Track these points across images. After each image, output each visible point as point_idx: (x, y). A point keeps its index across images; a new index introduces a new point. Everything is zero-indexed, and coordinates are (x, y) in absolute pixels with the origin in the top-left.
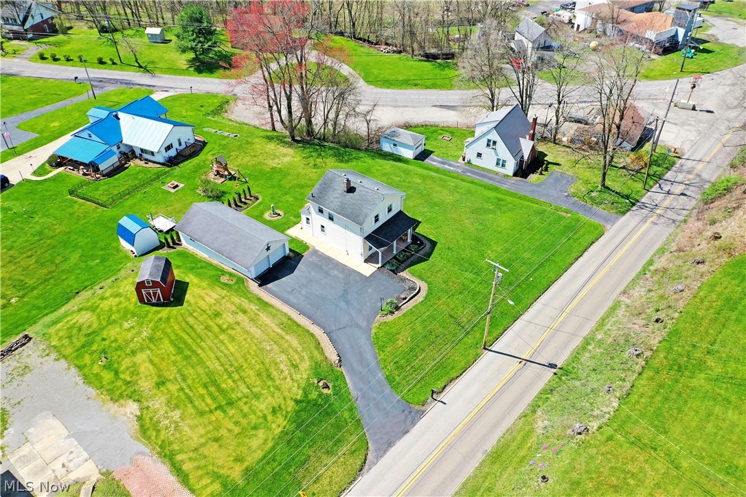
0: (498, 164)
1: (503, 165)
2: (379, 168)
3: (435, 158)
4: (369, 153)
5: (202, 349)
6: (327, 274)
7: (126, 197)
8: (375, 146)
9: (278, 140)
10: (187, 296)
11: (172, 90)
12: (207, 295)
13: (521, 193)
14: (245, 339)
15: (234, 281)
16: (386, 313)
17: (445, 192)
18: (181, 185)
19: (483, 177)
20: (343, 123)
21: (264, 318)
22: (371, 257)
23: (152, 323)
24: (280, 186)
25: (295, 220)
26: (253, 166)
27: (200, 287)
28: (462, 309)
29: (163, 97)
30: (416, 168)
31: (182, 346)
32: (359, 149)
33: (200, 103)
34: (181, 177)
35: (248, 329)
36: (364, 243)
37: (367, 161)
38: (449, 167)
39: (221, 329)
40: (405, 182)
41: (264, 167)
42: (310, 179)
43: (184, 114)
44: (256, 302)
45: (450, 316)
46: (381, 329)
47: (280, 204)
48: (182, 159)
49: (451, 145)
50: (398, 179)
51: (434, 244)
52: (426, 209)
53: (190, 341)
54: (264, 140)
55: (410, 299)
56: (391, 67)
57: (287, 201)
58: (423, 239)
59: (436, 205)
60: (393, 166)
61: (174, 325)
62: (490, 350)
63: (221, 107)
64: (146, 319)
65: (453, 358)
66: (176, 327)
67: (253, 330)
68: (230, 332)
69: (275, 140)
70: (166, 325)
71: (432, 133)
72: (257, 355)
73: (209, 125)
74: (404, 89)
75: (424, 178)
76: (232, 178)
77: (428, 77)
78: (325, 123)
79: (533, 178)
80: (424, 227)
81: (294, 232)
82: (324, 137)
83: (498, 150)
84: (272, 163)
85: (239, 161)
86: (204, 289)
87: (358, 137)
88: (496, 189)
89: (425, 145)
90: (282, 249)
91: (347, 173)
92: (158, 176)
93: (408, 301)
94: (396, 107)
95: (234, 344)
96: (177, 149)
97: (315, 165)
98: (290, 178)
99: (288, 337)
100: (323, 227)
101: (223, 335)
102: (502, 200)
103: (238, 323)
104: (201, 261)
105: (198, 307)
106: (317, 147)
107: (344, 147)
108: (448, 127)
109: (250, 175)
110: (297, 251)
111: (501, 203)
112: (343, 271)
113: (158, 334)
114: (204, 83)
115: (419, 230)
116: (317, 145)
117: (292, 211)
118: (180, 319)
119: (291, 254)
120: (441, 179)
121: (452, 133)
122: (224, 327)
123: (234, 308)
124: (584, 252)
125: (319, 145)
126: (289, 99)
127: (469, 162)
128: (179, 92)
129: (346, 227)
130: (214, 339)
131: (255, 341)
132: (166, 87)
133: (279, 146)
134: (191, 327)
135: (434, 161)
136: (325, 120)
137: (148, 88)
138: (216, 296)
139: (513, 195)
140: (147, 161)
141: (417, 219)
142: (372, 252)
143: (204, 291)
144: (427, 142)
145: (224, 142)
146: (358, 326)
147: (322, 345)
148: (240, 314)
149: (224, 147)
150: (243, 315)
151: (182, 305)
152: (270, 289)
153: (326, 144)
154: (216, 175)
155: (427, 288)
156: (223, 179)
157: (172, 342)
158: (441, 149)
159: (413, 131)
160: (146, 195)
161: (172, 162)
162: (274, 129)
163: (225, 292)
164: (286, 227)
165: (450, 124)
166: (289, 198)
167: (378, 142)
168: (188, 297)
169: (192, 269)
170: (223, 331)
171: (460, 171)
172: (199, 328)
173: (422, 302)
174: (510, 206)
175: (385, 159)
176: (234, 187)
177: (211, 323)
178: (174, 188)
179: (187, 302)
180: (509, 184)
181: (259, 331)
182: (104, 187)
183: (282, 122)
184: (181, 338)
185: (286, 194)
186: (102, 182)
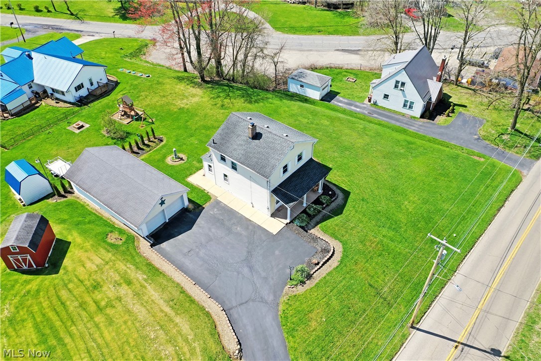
0: (405, 105)
1: (411, 107)
2: (287, 109)
3: (341, 99)
4: (277, 94)
5: (71, 336)
6: (229, 230)
7: (29, 138)
8: (283, 87)
9: (188, 80)
10: (65, 261)
11: (97, 34)
12: (89, 259)
13: (431, 136)
14: (125, 322)
15: (124, 239)
16: (295, 283)
17: (354, 134)
18: (87, 126)
19: (390, 119)
20: (251, 64)
21: (152, 292)
22: (278, 210)
23: (18, 298)
24: (186, 127)
25: (198, 165)
26: (161, 106)
27: (82, 248)
28: (382, 276)
29: (88, 41)
30: (323, 109)
31: (48, 331)
32: (267, 90)
33: (120, 46)
34: (88, 118)
35: (130, 307)
36: (271, 196)
37: (275, 102)
38: (355, 109)
39: (98, 307)
40: (313, 123)
41: (172, 107)
42: (217, 121)
43: (103, 55)
44: (144, 268)
45: (370, 285)
46: (290, 305)
47: (184, 146)
48: (92, 99)
49: (356, 87)
50: (306, 120)
51: (347, 194)
52: (336, 154)
53: (58, 324)
54: (175, 80)
55: (323, 265)
56: (297, 16)
57: (192, 144)
58: (334, 188)
59: (347, 149)
60: (300, 107)
61: (43, 301)
62: (418, 329)
63: (140, 50)
64: (12, 292)
65: (376, 341)
66: (45, 304)
67: (137, 308)
68: (109, 311)
69: (185, 80)
70: (34, 301)
71: (337, 75)
72: (137, 346)
73: (124, 66)
74: (309, 35)
75: (332, 119)
76: (139, 118)
77: (330, 24)
78: (234, 65)
79: (440, 119)
80: (335, 174)
81: (195, 179)
82: (233, 78)
83: (406, 92)
84: (181, 103)
85: (148, 102)
86: (86, 251)
87: (266, 78)
88: (404, 132)
89: (331, 86)
90: (180, 201)
91: (253, 116)
92: (66, 117)
93: (321, 267)
94: (301, 51)
95: (111, 329)
96: (88, 89)
97: (223, 106)
98: (197, 118)
99: (178, 320)
100: (225, 176)
101: (100, 316)
102: (412, 143)
103: (119, 299)
104: (90, 213)
105: (76, 276)
106: (226, 88)
107: (252, 88)
108: (352, 69)
109: (157, 115)
110: (198, 202)
111: (411, 146)
112: (247, 228)
113: (21, 313)
114: (128, 28)
115: (330, 177)
116: (225, 86)
117: (196, 155)
118: (52, 292)
119: (191, 206)
120: (349, 121)
121: (356, 75)
122: (103, 303)
123: (117, 278)
124: (505, 201)
125: (228, 86)
126: (198, 39)
127: (375, 103)
128: (104, 36)
129: (250, 178)
130: (88, 322)
131: (138, 325)
132: (93, 32)
133: (189, 87)
134: (62, 303)
135: (340, 102)
136: (234, 62)
137: (76, 33)
138: (98, 261)
139: (422, 138)
140: (58, 100)
141: (327, 165)
142: (279, 204)
143: (86, 254)
144: (333, 84)
145: (136, 82)
146: (263, 300)
147: (219, 329)
148: (124, 285)
149: (135, 87)
150: (127, 287)
151: (57, 272)
152: (163, 249)
153: (234, 84)
154: (123, 116)
155: (341, 250)
156: (129, 120)
157: (36, 326)
158: (347, 90)
159: (319, 73)
160: (49, 136)
161: (82, 102)
162: (185, 70)
163: (110, 255)
164: (188, 173)
165: (354, 66)
166: (194, 140)
167: (286, 83)
168: (67, 262)
169: (78, 224)
170: (100, 309)
171: (367, 112)
172: (72, 306)
173: (337, 267)
174: (421, 149)
175: (291, 100)
176: (140, 128)
177: (88, 299)
178: (79, 128)
179: (65, 269)
180: (417, 126)
181: (143, 310)
182: (9, 127)
183: (191, 62)
184: (48, 320)
185: (192, 136)
186: (9, 122)
